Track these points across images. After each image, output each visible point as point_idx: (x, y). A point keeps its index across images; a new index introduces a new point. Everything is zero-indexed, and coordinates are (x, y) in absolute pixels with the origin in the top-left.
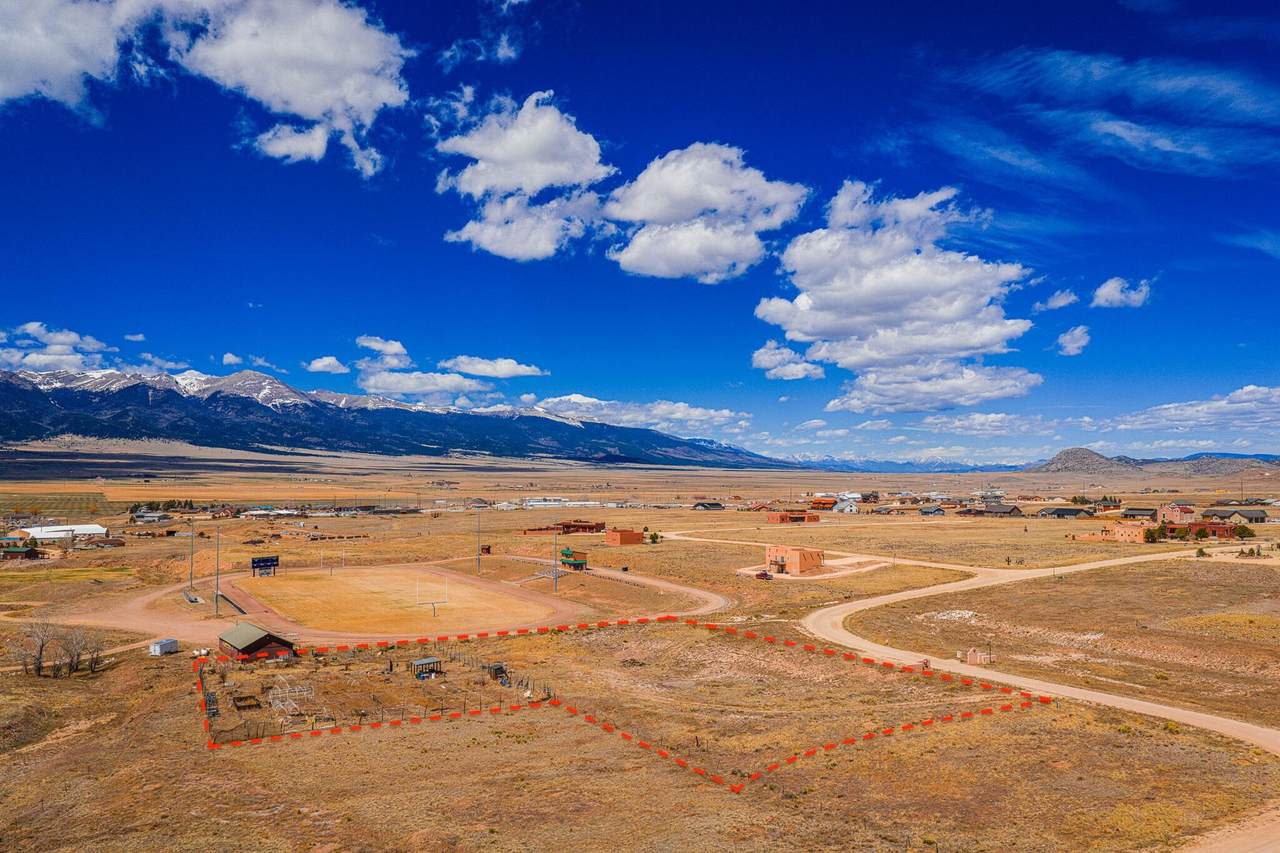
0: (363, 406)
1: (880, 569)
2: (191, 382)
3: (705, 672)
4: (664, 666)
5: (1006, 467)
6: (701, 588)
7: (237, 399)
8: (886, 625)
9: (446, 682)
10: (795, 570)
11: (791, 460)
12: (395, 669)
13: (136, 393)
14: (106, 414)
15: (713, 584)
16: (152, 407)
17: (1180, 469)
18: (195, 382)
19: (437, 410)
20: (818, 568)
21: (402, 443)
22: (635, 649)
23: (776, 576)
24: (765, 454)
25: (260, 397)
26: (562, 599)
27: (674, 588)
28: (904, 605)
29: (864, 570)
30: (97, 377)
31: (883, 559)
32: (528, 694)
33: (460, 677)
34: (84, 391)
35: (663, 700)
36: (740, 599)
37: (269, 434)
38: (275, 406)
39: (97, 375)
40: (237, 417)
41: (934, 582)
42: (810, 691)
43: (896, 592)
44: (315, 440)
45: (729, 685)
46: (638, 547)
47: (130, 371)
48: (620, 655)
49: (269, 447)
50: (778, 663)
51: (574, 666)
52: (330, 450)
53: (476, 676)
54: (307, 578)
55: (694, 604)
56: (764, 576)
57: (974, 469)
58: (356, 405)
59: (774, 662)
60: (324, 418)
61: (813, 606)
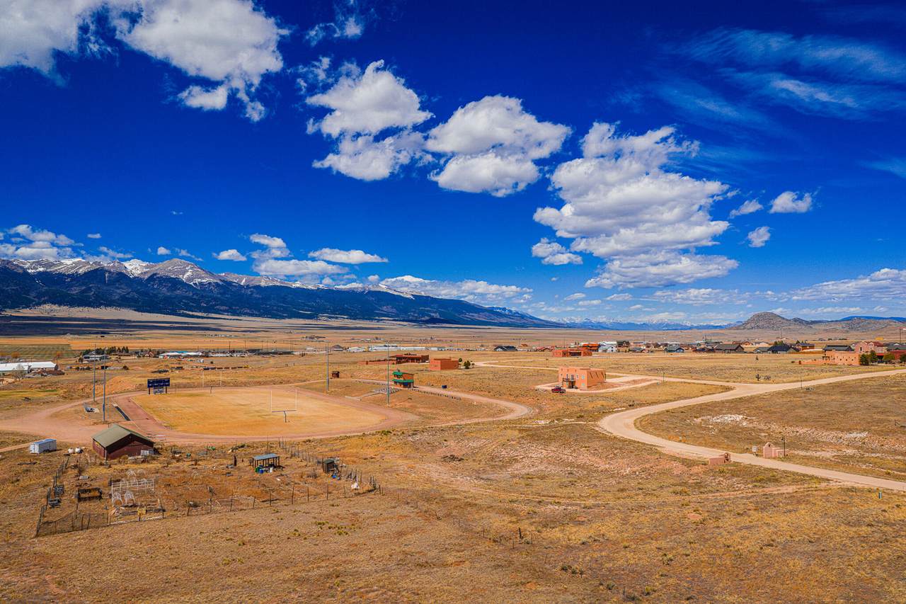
0: (258, 284)
1: (652, 385)
2: (135, 267)
3: (518, 466)
4: (480, 461)
5: (714, 327)
6: (508, 400)
7: (168, 279)
8: (672, 426)
9: (282, 475)
10: (584, 386)
11: (561, 322)
12: (240, 464)
13: (96, 275)
14: (75, 290)
15: (517, 396)
16: (108, 285)
17: (839, 327)
18: (139, 268)
19: (310, 287)
20: (602, 384)
21: (285, 310)
22: (453, 446)
23: (567, 390)
24: (542, 317)
25: (184, 278)
26: (393, 408)
27: (484, 400)
28: (682, 411)
29: (640, 385)
30: (69, 264)
31: (653, 378)
32: (355, 486)
33: (296, 471)
34: (60, 274)
35: (482, 491)
36: (540, 408)
37: (191, 304)
38: (195, 284)
39: (69, 262)
40: (168, 292)
41: (701, 393)
42: (619, 483)
43: (671, 401)
44: (224, 308)
45: (543, 478)
46: (455, 372)
47: (92, 260)
48: (441, 452)
49: (191, 313)
50: (585, 458)
51: (400, 462)
52: (234, 315)
53: (309, 470)
54: (191, 395)
55: (502, 411)
56: (558, 390)
57: (691, 328)
58: (251, 284)
59: (581, 457)
60: (230, 293)
61: (604, 412)
